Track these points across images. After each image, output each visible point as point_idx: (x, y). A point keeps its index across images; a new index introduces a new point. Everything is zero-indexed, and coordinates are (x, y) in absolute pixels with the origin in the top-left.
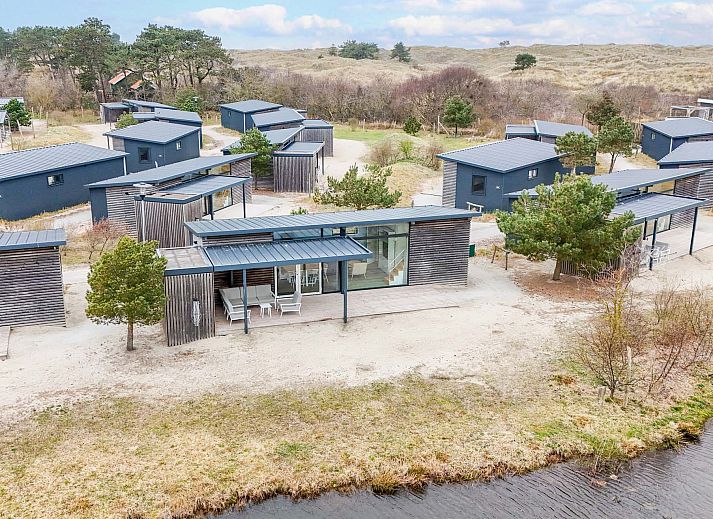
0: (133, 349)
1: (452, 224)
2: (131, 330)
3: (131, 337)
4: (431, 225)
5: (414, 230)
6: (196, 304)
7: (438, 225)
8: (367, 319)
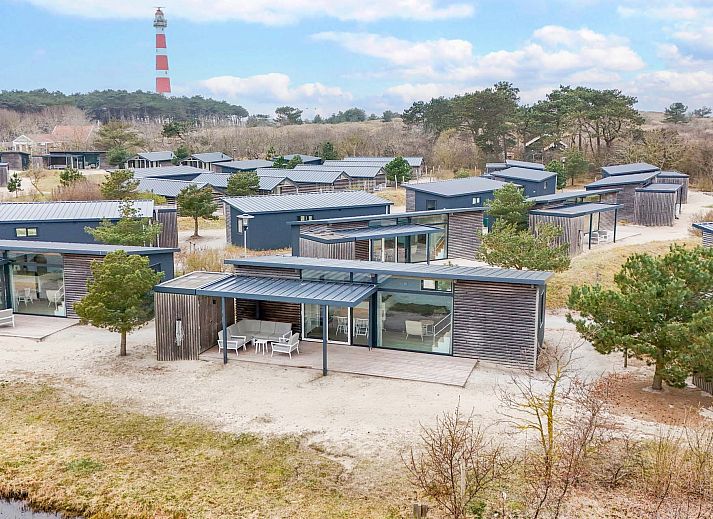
0: (125, 355)
1: (512, 290)
2: (124, 338)
3: (124, 344)
4: (482, 288)
5: (459, 290)
6: (179, 324)
7: (490, 289)
8: (346, 376)
